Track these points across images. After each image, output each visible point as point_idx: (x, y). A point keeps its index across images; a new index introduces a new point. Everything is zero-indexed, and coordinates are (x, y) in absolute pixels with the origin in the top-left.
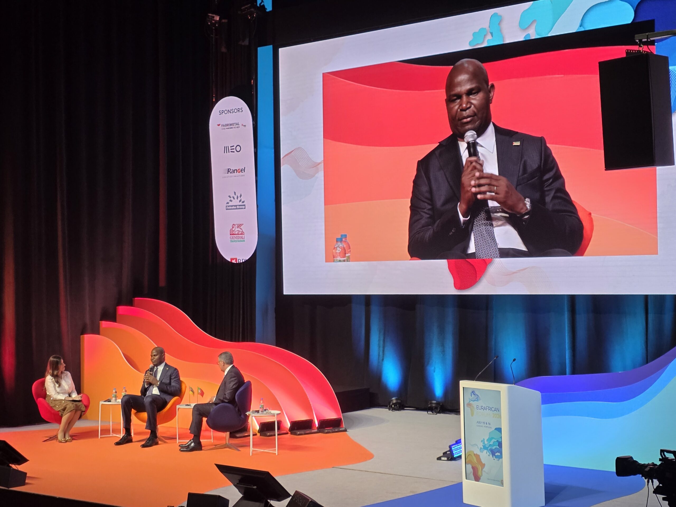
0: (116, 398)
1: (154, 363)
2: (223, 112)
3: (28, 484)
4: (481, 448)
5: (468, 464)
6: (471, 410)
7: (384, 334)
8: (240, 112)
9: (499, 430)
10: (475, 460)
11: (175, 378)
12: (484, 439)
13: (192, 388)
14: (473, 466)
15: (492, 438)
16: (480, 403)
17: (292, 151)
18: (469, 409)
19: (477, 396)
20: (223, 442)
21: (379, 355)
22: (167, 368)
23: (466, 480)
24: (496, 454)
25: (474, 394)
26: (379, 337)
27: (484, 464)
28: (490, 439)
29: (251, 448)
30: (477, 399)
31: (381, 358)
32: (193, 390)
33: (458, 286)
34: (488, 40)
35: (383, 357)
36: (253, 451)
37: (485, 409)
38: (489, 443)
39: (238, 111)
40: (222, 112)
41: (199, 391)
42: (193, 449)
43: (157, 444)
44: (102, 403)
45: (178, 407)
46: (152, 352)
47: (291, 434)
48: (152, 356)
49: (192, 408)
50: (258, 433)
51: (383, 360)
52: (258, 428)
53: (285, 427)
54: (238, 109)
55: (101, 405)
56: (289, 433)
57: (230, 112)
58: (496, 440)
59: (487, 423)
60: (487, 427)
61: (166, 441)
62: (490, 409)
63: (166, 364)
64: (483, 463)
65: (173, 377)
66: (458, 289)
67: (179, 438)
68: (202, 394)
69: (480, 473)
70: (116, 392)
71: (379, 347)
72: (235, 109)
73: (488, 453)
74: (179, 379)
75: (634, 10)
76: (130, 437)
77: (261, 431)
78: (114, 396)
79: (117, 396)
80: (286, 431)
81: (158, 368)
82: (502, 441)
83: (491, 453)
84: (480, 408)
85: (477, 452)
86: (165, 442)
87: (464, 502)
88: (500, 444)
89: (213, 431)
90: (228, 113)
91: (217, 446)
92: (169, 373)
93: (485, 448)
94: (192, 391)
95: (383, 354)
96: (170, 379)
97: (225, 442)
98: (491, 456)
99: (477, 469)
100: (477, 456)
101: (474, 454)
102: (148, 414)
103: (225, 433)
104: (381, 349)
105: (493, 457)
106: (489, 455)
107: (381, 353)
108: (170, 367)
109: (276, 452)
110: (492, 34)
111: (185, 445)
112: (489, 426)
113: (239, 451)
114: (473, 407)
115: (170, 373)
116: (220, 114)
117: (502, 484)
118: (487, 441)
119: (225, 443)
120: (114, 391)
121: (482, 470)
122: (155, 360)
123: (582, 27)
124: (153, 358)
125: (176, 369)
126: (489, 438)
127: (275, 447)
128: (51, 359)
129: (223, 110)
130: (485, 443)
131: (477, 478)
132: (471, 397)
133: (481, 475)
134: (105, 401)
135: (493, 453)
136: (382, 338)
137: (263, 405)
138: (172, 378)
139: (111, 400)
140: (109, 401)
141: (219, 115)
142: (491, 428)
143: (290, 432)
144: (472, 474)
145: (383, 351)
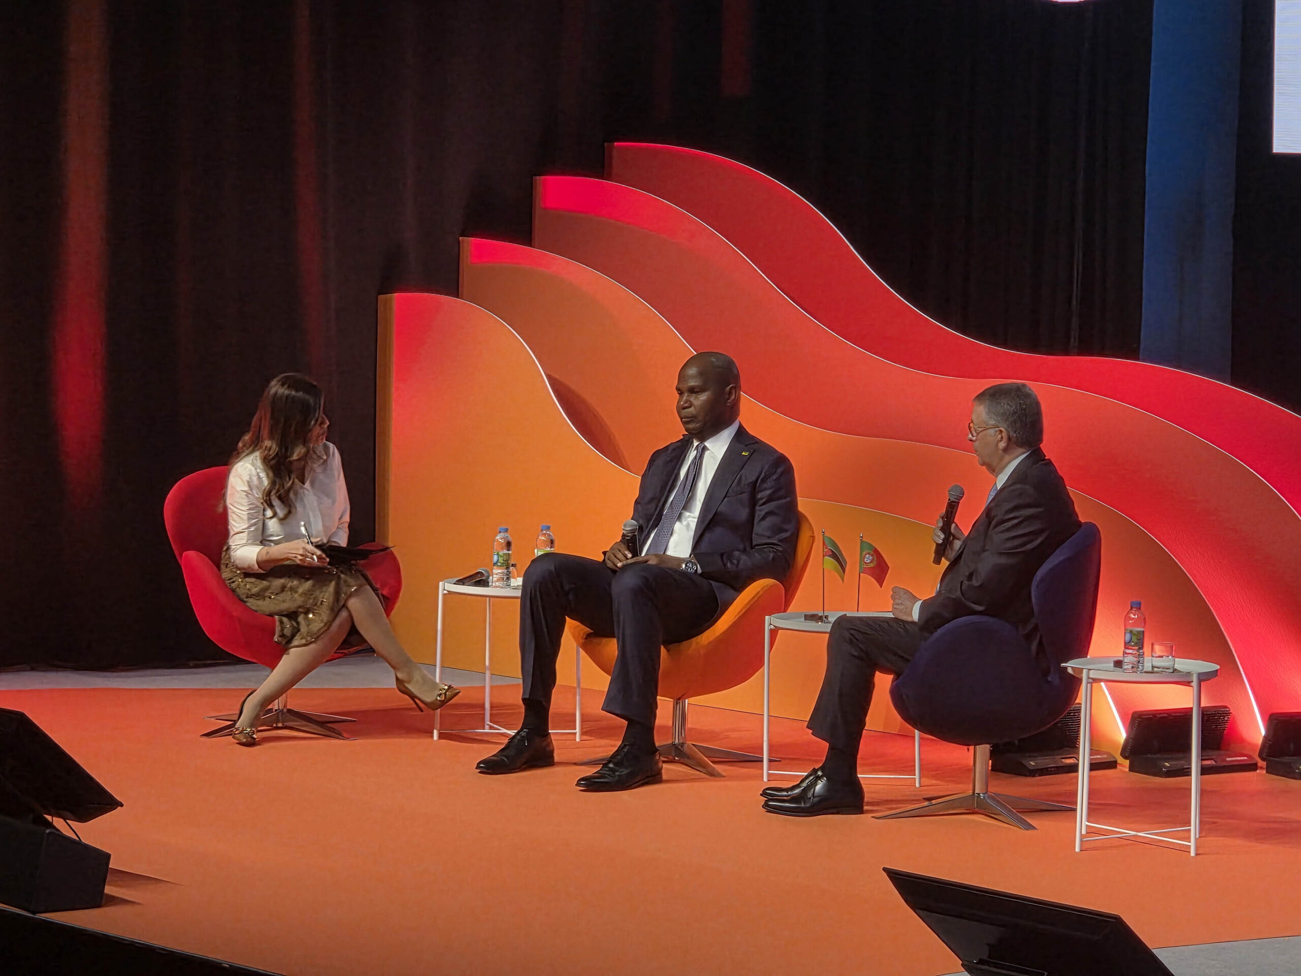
0: (507, 568)
1: (691, 426)
3: (113, 901)
11: (770, 499)
13: (835, 545)
20: (963, 790)
22: (746, 451)
29: (1082, 821)
32: (840, 551)
36: (1091, 831)
41: (868, 559)
42: (823, 806)
43: (653, 777)
44: (447, 586)
45: (771, 621)
46: (682, 376)
47: (1270, 770)
48: (680, 392)
49: (825, 633)
50: (1120, 760)
52: (1121, 734)
53: (1242, 740)
55: (444, 595)
56: (1262, 768)
61: (719, 768)
63: (741, 434)
65: (763, 495)
67: (770, 761)
68: (880, 570)
70: (509, 545)
74: (793, 505)
76: (544, 744)
77: (1134, 750)
78: (501, 560)
79: (512, 562)
80: (1249, 756)
81: (705, 449)
86: (713, 774)
89: (921, 738)
91: (934, 802)
92: (750, 475)
94: (836, 556)
96: (753, 503)
97: (971, 787)
102: (620, 643)
103: (972, 748)
108: (755, 446)
109: (1192, 844)
111: (787, 790)
113: (1031, 827)
115: (756, 475)
119: (971, 792)
120: (499, 537)
122: (694, 413)
124: (686, 402)
125: (782, 460)
127: (1188, 823)
128: (276, 388)
134: (461, 582)
137: (1139, 632)
138: (761, 499)
139: (488, 577)
140: (481, 581)
143: (1264, 764)
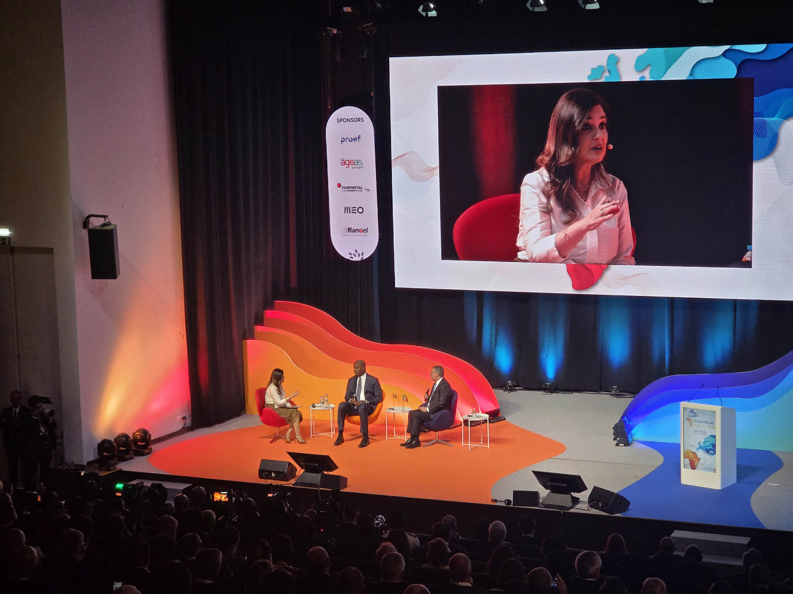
1: (357, 374)
2: (342, 120)
4: (697, 448)
5: (685, 458)
6: (690, 423)
7: (497, 324)
8: (360, 121)
9: (714, 437)
10: (692, 455)
11: (377, 387)
12: (700, 442)
13: (395, 395)
14: (691, 459)
15: (707, 442)
16: (697, 418)
17: (404, 155)
18: (688, 422)
19: (695, 414)
21: (491, 342)
22: (370, 378)
23: (683, 468)
24: (710, 452)
25: (692, 412)
26: (491, 326)
27: (700, 459)
28: (705, 443)
30: (696, 415)
31: (493, 345)
33: (575, 287)
34: (606, 77)
35: (496, 344)
37: (702, 422)
38: (705, 444)
39: (359, 120)
40: (340, 120)
48: (354, 368)
51: (495, 347)
54: (358, 118)
57: (350, 121)
58: (710, 443)
59: (703, 432)
60: (703, 434)
62: (706, 422)
63: (369, 375)
64: (699, 457)
66: (576, 290)
69: (696, 464)
71: (491, 336)
72: (355, 118)
73: (703, 452)
74: (380, 388)
75: (737, 67)
81: (362, 377)
82: (715, 444)
83: (705, 451)
84: (697, 422)
85: (694, 450)
87: (682, 483)
88: (714, 446)
90: (347, 122)
92: (372, 383)
93: (700, 447)
95: (496, 342)
98: (706, 453)
99: (694, 461)
100: (694, 454)
101: (692, 452)
102: (361, 418)
104: (494, 337)
105: (707, 454)
106: (704, 453)
107: (493, 341)
109: (488, 447)
110: (609, 72)
112: (705, 433)
114: (691, 421)
115: (374, 383)
116: (338, 121)
117: (715, 471)
118: (703, 443)
121: (698, 462)
122: (357, 371)
123: (692, 76)
124: (355, 370)
125: (376, 379)
126: (704, 441)
129: (341, 118)
130: (701, 445)
131: (693, 467)
132: (690, 414)
133: (697, 466)
135: (707, 451)
136: (494, 328)
138: (375, 387)
141: (337, 123)
142: (706, 435)
144: (689, 465)
145: (496, 339)
